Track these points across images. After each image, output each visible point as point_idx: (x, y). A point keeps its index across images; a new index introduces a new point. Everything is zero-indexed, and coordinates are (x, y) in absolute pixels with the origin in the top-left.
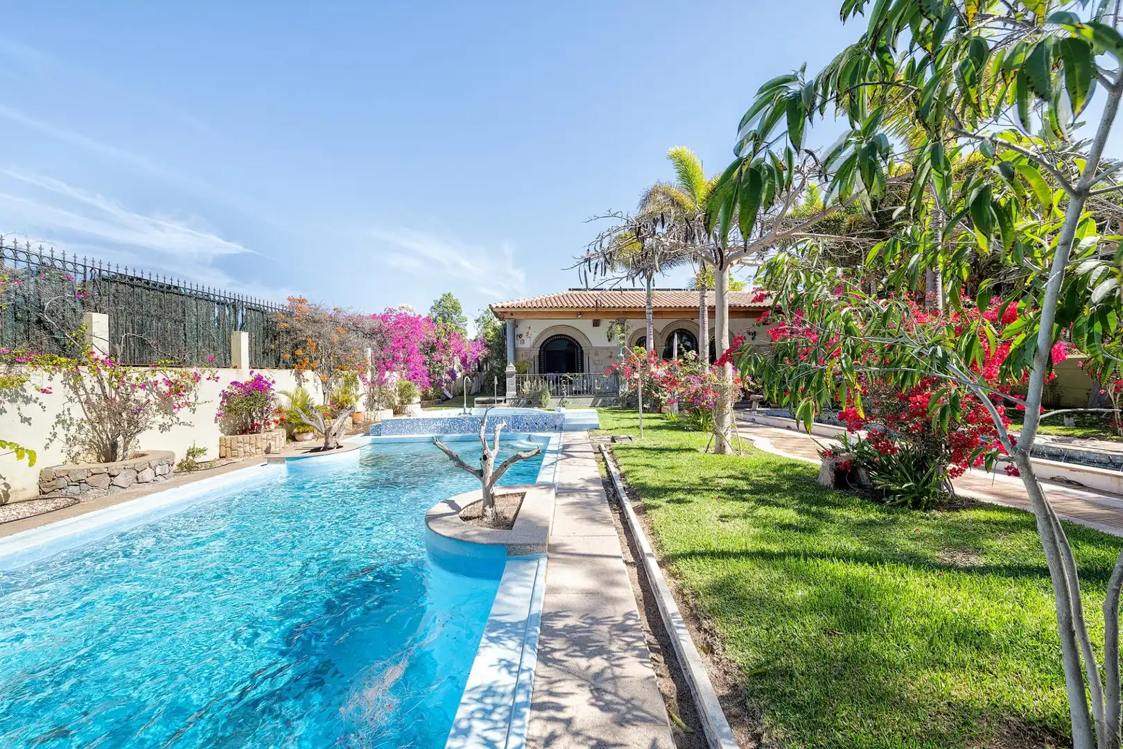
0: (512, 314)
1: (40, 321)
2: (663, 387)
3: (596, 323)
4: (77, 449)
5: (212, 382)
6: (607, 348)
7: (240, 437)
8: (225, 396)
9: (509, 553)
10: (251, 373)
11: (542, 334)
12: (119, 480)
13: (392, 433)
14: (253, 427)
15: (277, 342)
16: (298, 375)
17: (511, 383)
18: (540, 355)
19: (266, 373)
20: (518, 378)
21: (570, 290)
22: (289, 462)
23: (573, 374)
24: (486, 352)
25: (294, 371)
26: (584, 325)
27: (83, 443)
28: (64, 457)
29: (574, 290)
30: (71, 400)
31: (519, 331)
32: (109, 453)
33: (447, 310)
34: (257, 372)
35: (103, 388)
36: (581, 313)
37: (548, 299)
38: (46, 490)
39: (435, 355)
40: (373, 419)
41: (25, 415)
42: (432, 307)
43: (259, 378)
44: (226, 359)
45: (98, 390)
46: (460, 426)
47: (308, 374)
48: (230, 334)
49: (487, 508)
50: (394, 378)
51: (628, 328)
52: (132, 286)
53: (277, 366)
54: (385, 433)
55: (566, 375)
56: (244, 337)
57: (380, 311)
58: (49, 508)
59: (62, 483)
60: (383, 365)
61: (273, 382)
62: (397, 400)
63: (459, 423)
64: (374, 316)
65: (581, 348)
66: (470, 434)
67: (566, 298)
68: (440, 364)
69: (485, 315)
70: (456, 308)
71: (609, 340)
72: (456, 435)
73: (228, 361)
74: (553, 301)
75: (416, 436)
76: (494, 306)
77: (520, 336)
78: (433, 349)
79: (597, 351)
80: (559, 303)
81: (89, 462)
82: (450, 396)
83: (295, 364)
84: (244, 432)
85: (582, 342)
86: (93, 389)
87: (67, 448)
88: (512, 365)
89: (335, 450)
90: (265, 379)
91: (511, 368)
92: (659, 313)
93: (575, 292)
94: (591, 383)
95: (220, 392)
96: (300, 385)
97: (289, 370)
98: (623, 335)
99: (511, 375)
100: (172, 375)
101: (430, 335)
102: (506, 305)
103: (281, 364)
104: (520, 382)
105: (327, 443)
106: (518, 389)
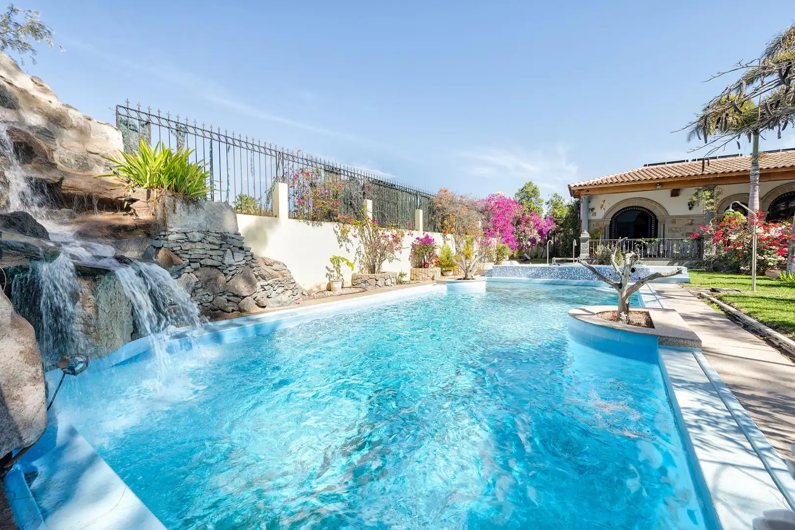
0: (588, 191)
1: (351, 204)
2: (771, 249)
3: (675, 193)
4: (363, 266)
5: (410, 236)
6: (687, 217)
7: (420, 269)
8: (413, 246)
9: (661, 343)
10: (424, 233)
11: (614, 206)
12: (379, 283)
13: (499, 275)
14: (424, 264)
15: (435, 216)
16: (444, 236)
17: (585, 247)
18: (611, 226)
19: (430, 234)
20: (591, 243)
21: (646, 165)
22: (449, 284)
23: (648, 239)
24: (554, 227)
25: (442, 234)
26: (662, 197)
27: (364, 264)
28: (359, 269)
29: (649, 165)
30: (361, 242)
31: (592, 205)
32: (373, 269)
33: (528, 194)
34: (426, 233)
36: (661, 184)
37: (622, 176)
38: (354, 284)
39: (521, 227)
40: (482, 268)
41: (348, 248)
42: (517, 194)
43: (427, 237)
44: (412, 227)
45: (369, 238)
46: (550, 273)
47: (449, 236)
48: (415, 211)
49: (623, 314)
50: (495, 242)
51: (719, 194)
52: (379, 185)
53: (434, 231)
54: (495, 276)
55: (640, 240)
56: (421, 212)
57: (485, 196)
58: (358, 291)
59: (359, 281)
60: (488, 232)
61: (434, 240)
62: (495, 257)
63: (550, 271)
64: (483, 200)
65: (656, 217)
66: (558, 279)
67: (642, 173)
68: (523, 234)
69: (554, 199)
70: (535, 192)
71: (690, 209)
72: (547, 280)
74: (629, 176)
75: (516, 278)
76: (572, 185)
77: (593, 209)
78: (519, 223)
79: (674, 220)
80: (636, 177)
81: (366, 273)
82: (529, 258)
83: (442, 230)
84: (420, 267)
85: (657, 212)
86: (367, 238)
87: (360, 265)
88: (586, 232)
89: (471, 280)
90: (430, 237)
91: (585, 235)
92: (766, 175)
93: (651, 167)
94: (668, 247)
95: (411, 243)
96: (445, 242)
97: (440, 233)
98: (712, 200)
99: (585, 240)
100: (395, 232)
101: (517, 212)
102: (582, 184)
103: (436, 230)
104: (593, 246)
105: (466, 275)
106: (591, 251)
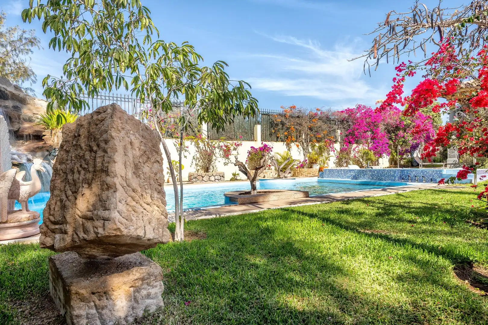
4: (198, 168)
8: (250, 153)
10: (262, 143)
16: (288, 144)
19: (269, 144)
25: (285, 143)
27: (200, 166)
28: (195, 170)
30: (196, 151)
32: (207, 170)
34: (264, 143)
35: (205, 148)
38: (190, 179)
41: (185, 155)
43: (265, 146)
45: (204, 149)
47: (294, 144)
48: (253, 126)
54: (325, 177)
56: (259, 126)
59: (192, 177)
61: (272, 148)
73: (252, 138)
81: (202, 172)
86: (203, 148)
87: (196, 167)
90: (268, 146)
95: (247, 151)
96: (288, 150)
97: (283, 142)
100: (226, 143)
103: (279, 139)
